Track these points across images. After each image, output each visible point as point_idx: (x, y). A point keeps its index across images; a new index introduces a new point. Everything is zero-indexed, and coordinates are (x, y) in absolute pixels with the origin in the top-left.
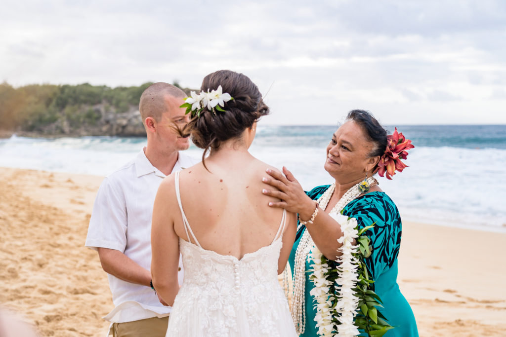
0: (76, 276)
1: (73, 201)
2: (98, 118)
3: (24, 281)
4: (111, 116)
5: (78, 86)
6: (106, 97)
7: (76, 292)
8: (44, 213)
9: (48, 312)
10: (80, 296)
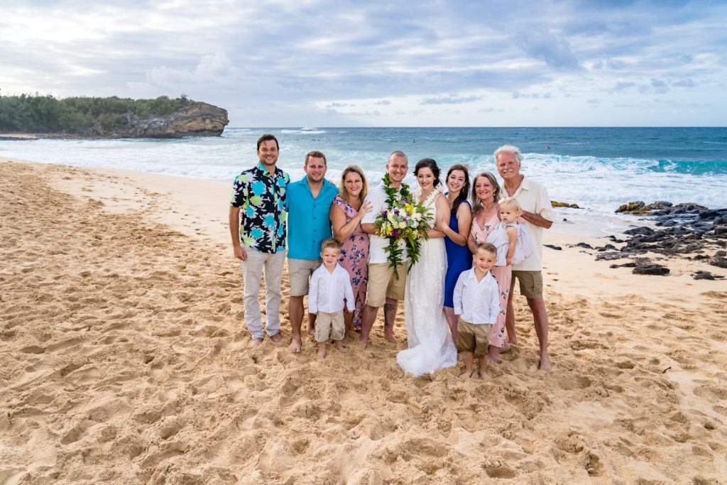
0: (59, 243)
1: (83, 189)
2: (127, 123)
3: (19, 247)
4: (135, 122)
5: (108, 98)
6: (130, 108)
7: (53, 253)
8: (57, 199)
9: (27, 266)
10: (55, 256)
